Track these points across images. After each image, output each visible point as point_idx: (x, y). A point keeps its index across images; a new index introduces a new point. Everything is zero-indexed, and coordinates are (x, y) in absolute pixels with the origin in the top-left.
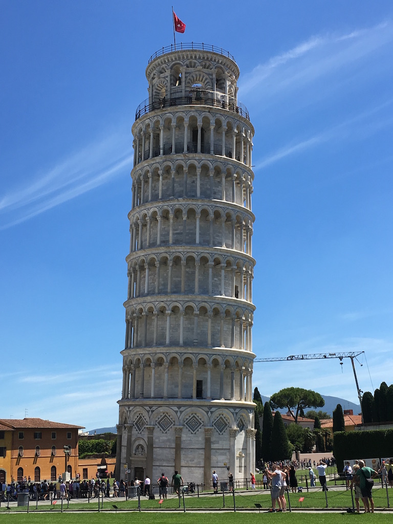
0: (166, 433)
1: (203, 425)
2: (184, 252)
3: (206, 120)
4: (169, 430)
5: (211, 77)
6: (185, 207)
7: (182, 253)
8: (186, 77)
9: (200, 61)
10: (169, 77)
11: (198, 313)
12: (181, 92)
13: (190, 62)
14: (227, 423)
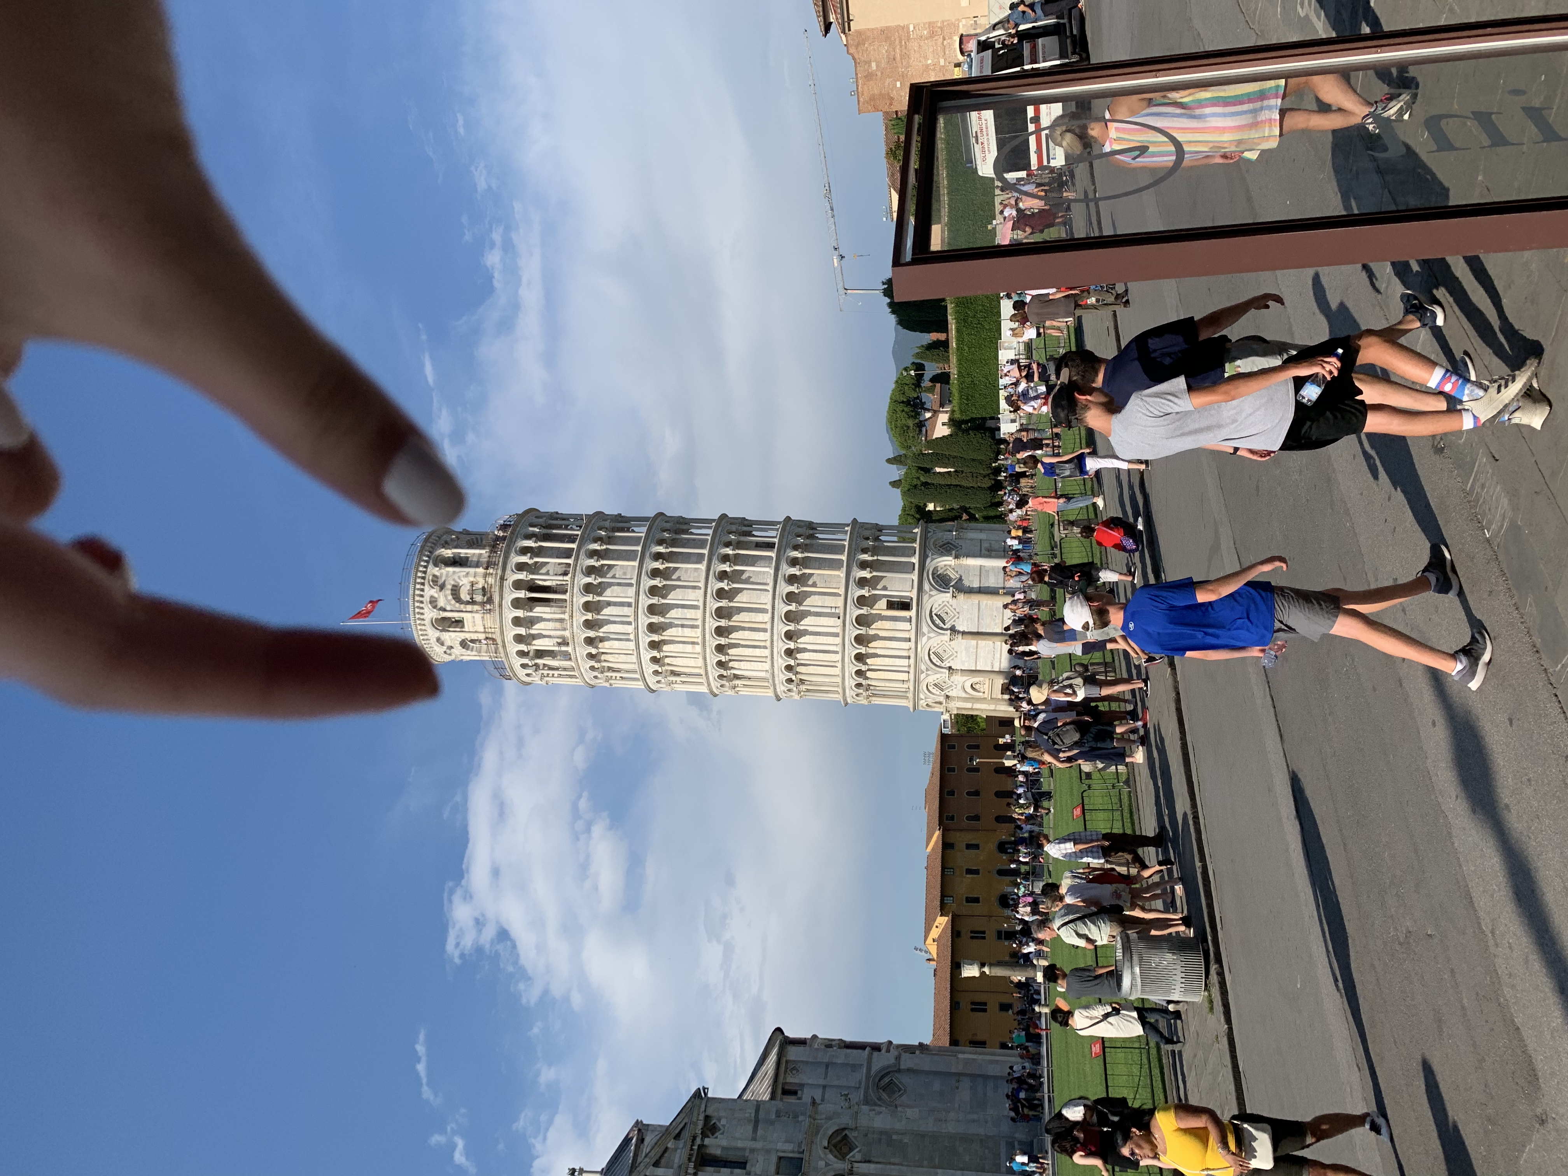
0: (957, 652)
1: (948, 602)
2: (710, 622)
3: (518, 585)
4: (953, 649)
5: (451, 573)
6: (646, 619)
7: (711, 624)
8: (452, 611)
9: (426, 588)
10: (450, 634)
11: (794, 604)
12: (474, 617)
13: (431, 602)
14: (945, 568)
